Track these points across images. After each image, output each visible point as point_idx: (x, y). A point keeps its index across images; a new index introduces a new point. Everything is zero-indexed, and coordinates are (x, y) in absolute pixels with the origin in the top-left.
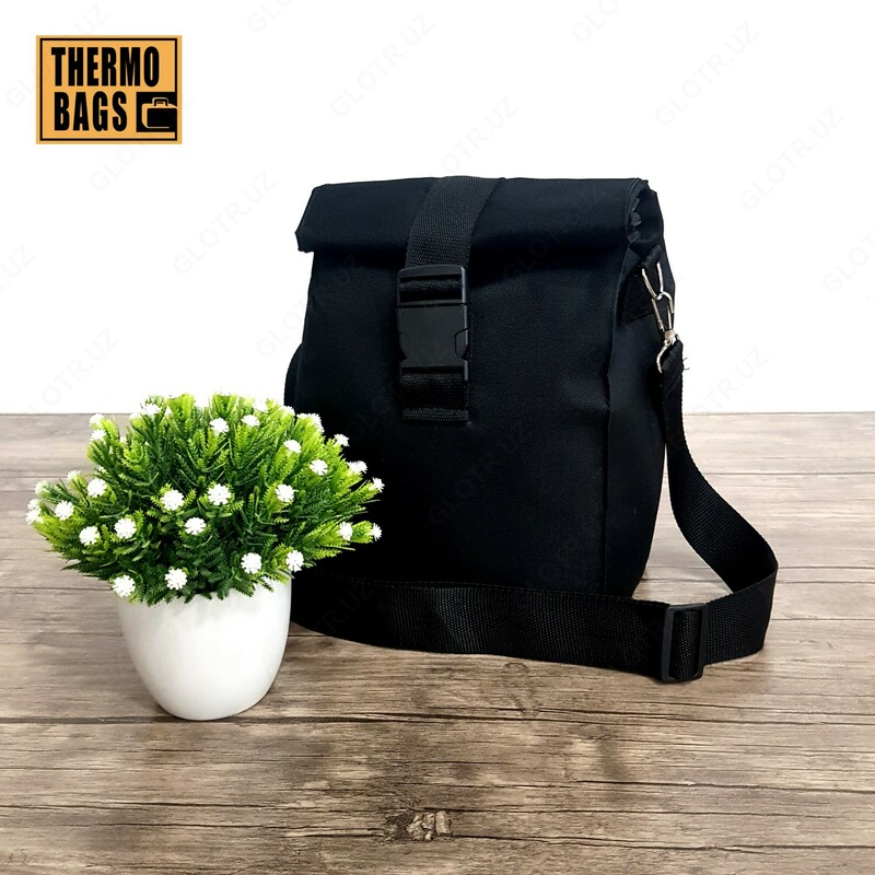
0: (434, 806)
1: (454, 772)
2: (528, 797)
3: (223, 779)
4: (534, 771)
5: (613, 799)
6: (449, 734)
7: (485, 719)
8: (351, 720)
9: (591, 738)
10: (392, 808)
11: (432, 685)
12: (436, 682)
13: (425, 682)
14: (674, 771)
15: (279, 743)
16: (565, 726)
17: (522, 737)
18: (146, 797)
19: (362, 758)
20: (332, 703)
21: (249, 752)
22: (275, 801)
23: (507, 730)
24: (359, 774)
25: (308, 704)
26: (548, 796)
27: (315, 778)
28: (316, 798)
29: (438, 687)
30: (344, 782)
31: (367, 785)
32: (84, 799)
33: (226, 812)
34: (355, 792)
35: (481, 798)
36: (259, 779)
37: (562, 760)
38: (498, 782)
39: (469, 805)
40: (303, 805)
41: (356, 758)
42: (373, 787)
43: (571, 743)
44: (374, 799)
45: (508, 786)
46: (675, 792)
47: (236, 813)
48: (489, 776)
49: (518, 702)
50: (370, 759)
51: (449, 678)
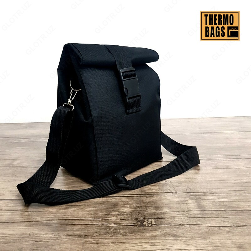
0: (150, 217)
1: (155, 209)
2: (177, 214)
3: (88, 212)
4: (178, 208)
5: (202, 215)
7: (162, 195)
9: (193, 199)
10: (138, 218)
14: (218, 207)
17: (173, 199)
18: (67, 218)
22: (104, 217)
24: (128, 210)
26: (183, 214)
27: (115, 211)
28: (116, 216)
30: (124, 212)
31: (130, 213)
32: (49, 219)
33: (90, 221)
34: (127, 214)
35: (163, 215)
36: (99, 212)
37: (186, 205)
38: (168, 211)
39: (160, 217)
40: (112, 218)
42: (132, 213)
43: (187, 201)
44: (132, 216)
45: (171, 212)
46: (220, 212)
47: (93, 221)
48: (165, 209)
49: (171, 191)
50: (130, 206)
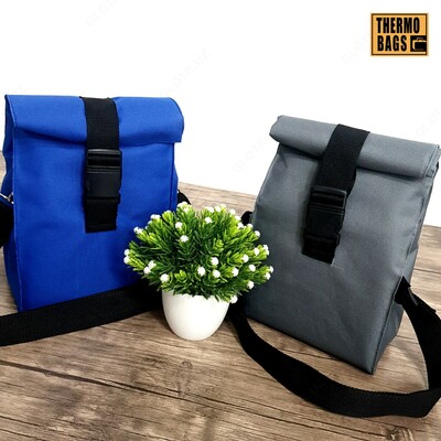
6: (140, 401)
8: (98, 383)
11: (143, 369)
12: (146, 367)
13: (140, 366)
15: (59, 389)
16: (195, 406)
19: (94, 407)
20: (92, 370)
21: (44, 393)
23: (168, 403)
25: (81, 369)
29: (146, 370)
41: (92, 406)
51: (153, 366)
